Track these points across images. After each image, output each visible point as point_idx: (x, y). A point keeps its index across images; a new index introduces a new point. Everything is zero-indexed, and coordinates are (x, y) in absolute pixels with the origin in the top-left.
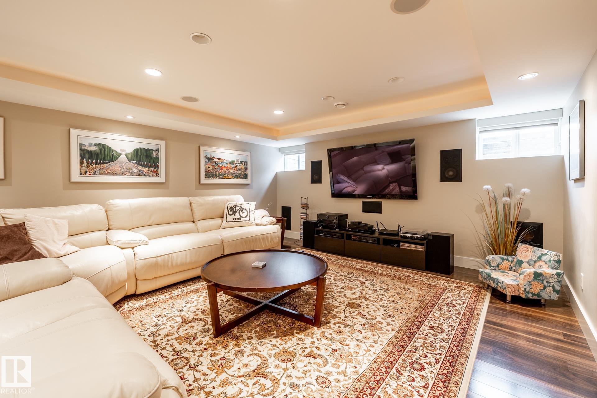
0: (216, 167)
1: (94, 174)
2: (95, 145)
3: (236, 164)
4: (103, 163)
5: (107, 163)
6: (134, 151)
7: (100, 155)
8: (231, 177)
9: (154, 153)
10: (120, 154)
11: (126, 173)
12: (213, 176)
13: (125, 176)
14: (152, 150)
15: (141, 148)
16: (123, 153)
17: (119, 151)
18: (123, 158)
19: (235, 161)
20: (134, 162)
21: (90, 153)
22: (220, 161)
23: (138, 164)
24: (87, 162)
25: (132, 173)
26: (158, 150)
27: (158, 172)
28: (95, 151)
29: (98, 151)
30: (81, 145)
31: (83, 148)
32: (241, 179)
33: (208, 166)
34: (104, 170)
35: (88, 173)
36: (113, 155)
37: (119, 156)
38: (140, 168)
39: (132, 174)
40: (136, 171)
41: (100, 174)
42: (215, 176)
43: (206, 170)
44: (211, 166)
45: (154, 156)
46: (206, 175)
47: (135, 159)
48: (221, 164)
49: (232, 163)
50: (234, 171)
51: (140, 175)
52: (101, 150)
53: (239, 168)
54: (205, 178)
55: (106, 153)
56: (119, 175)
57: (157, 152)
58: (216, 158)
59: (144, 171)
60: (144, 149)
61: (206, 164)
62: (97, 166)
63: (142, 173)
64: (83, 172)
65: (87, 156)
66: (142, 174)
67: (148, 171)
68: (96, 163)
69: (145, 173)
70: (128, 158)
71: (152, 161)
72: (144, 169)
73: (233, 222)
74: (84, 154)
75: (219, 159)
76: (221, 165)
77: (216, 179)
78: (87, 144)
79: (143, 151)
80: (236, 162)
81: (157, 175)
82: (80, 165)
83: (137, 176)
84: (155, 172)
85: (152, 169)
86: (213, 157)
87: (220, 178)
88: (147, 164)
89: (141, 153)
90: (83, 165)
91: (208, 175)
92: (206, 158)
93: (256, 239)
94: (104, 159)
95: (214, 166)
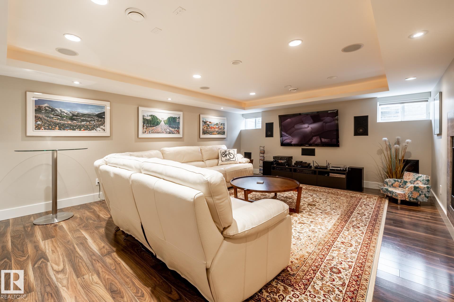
0: (208, 128)
1: (149, 133)
2: (150, 116)
3: (219, 125)
4: (154, 126)
5: (155, 126)
6: (168, 119)
7: (152, 122)
8: (216, 134)
9: (177, 119)
10: (161, 121)
11: (164, 132)
12: (207, 133)
13: (163, 134)
14: (176, 118)
15: (171, 117)
16: (163, 120)
17: (161, 119)
18: (162, 123)
19: (218, 123)
20: (168, 125)
21: (147, 120)
22: (210, 123)
23: (170, 127)
24: (146, 126)
25: (167, 132)
26: (179, 118)
27: (179, 131)
28: (150, 119)
29: (151, 119)
30: (143, 116)
31: (145, 117)
32: (222, 135)
33: (204, 127)
34: (154, 131)
35: (146, 132)
36: (158, 121)
37: (161, 122)
38: (171, 129)
39: (166, 133)
40: (168, 131)
41: (152, 133)
42: (208, 133)
43: (203, 130)
44: (206, 127)
45: (177, 122)
46: (203, 132)
47: (168, 124)
48: (211, 125)
49: (217, 124)
50: (218, 129)
51: (170, 133)
52: (152, 119)
53: (220, 128)
54: (203, 134)
55: (155, 120)
56: (161, 133)
57: (179, 119)
58: (208, 122)
59: (172, 131)
60: (172, 117)
61: (203, 126)
62: (150, 128)
63: (172, 132)
64: (144, 132)
65: (146, 122)
66: (171, 133)
67: (175, 130)
68: (150, 127)
69: (173, 132)
70: (165, 123)
71: (176, 124)
72: (172, 130)
73: (226, 161)
74: (145, 121)
75: (210, 122)
76: (211, 126)
77: (208, 135)
78: (146, 116)
79: (172, 118)
80: (219, 124)
81: (178, 132)
82: (143, 128)
83: (169, 133)
84: (177, 131)
85: (176, 129)
86: (207, 121)
87: (210, 134)
88: (174, 126)
89: (171, 120)
90: (144, 128)
91: (205, 133)
92: (203, 122)
93: (242, 171)
94: (154, 124)
95: (207, 127)
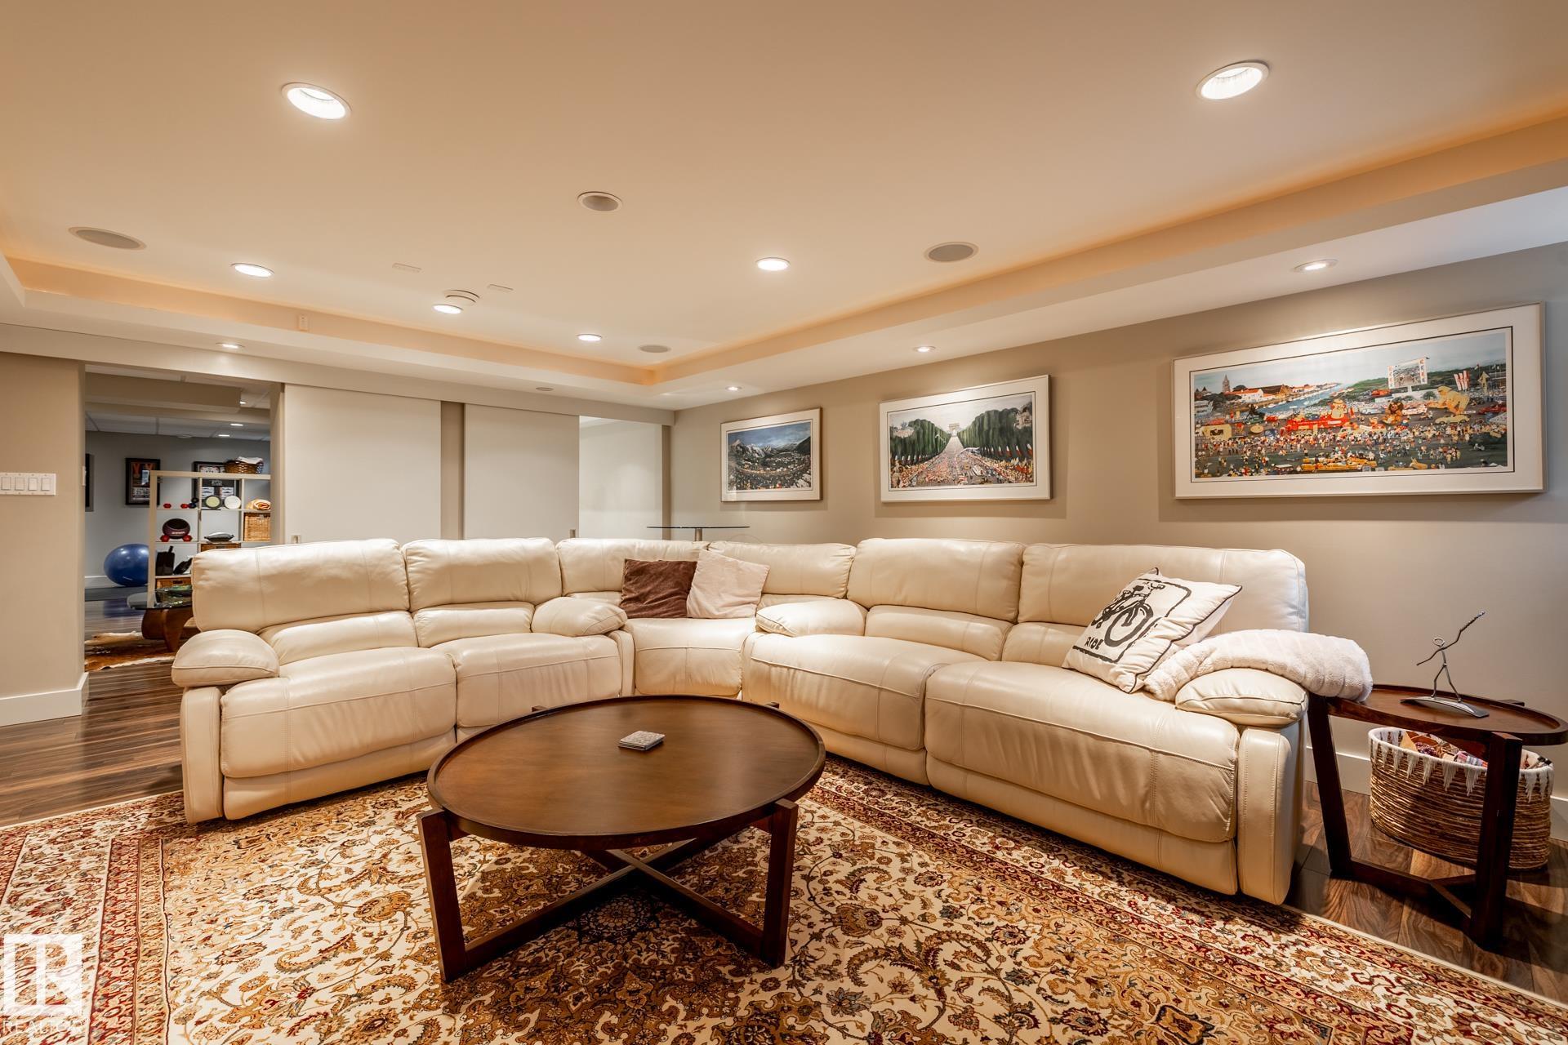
0: (1257, 429)
1: (910, 485)
2: (910, 425)
3: (1397, 391)
4: (923, 461)
5: (927, 460)
6: (974, 423)
7: (917, 445)
8: (1354, 463)
9: (1018, 418)
10: (950, 436)
11: (961, 477)
12: (1237, 468)
13: (959, 486)
14: (1015, 410)
15: (988, 413)
16: (954, 433)
17: (946, 429)
18: (954, 442)
19: (1385, 381)
20: (974, 449)
21: (903, 441)
22: (1280, 396)
23: (984, 454)
24: (900, 462)
25: (971, 478)
26: (1028, 409)
27: (1030, 470)
28: (910, 437)
29: (915, 437)
30: (892, 429)
31: (895, 434)
32: (1442, 470)
33: (1212, 428)
34: (924, 476)
35: (901, 484)
36: (936, 439)
37: (948, 441)
38: (988, 462)
39: (971, 480)
40: (978, 473)
41: (919, 484)
42: (1253, 466)
43: (1200, 446)
44: (1227, 429)
45: (1020, 427)
46: (1200, 465)
47: (977, 443)
48: (1284, 408)
49: (1369, 390)
50: (1379, 429)
51: (987, 481)
52: (918, 433)
53: (1422, 409)
54: (1198, 476)
55: (926, 437)
56: (949, 483)
57: (1027, 414)
58: (1255, 390)
59: (995, 470)
60: (996, 411)
61: (1200, 422)
62: (913, 467)
63: (993, 475)
64: (895, 484)
65: (899, 450)
66: (992, 479)
67: (1006, 468)
68: (913, 463)
69: (999, 474)
70: (963, 443)
71: (1015, 441)
72: (996, 466)
73: (1082, 650)
74: (896, 447)
75: (1268, 390)
76: (1282, 416)
77: (1256, 477)
78: (899, 427)
79: (993, 418)
80: (1392, 385)
81: (1027, 476)
82: (892, 469)
83: (982, 483)
84: (1022, 470)
85: (1015, 462)
86: (1240, 388)
87: (1277, 472)
88: (1004, 450)
89: (989, 424)
90: (895, 469)
91: (1210, 464)
92: (1203, 398)
94: (924, 453)
95: (1240, 424)
